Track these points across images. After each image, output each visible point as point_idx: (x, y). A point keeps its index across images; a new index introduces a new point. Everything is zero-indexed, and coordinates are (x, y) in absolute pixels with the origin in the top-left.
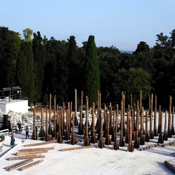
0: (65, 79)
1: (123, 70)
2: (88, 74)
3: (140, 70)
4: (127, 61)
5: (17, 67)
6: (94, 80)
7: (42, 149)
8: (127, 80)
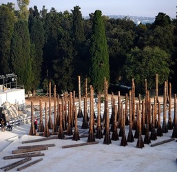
0: (67, 62)
1: (137, 49)
2: (94, 55)
3: (157, 49)
4: (141, 38)
5: (11, 51)
6: (101, 62)
7: (42, 146)
8: (141, 62)
